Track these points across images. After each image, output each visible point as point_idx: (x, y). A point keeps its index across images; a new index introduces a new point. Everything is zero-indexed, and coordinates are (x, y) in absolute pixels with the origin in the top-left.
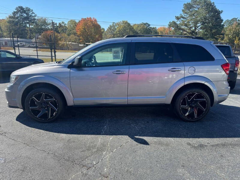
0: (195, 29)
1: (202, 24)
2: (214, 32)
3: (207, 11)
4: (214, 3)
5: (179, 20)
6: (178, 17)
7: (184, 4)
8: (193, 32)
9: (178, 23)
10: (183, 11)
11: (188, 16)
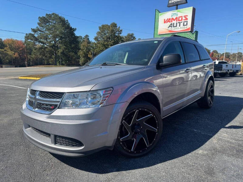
0: (55, 43)
1: (61, 39)
2: (74, 47)
3: (64, 27)
4: (67, 21)
5: (37, 33)
6: (34, 29)
7: (39, 17)
8: (54, 45)
9: (36, 36)
10: (39, 24)
11: (44, 30)
